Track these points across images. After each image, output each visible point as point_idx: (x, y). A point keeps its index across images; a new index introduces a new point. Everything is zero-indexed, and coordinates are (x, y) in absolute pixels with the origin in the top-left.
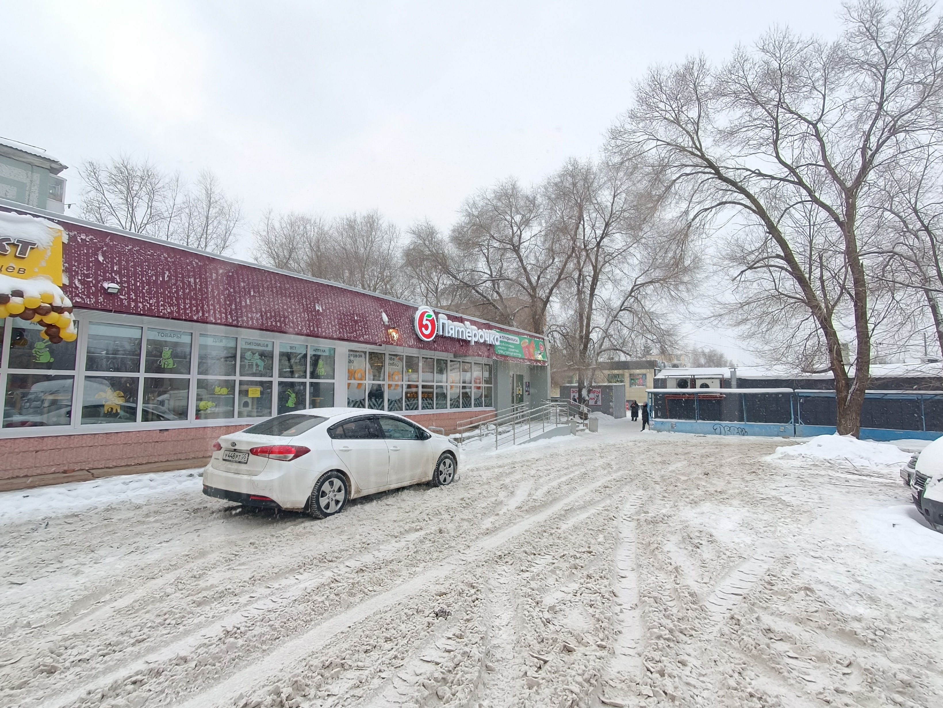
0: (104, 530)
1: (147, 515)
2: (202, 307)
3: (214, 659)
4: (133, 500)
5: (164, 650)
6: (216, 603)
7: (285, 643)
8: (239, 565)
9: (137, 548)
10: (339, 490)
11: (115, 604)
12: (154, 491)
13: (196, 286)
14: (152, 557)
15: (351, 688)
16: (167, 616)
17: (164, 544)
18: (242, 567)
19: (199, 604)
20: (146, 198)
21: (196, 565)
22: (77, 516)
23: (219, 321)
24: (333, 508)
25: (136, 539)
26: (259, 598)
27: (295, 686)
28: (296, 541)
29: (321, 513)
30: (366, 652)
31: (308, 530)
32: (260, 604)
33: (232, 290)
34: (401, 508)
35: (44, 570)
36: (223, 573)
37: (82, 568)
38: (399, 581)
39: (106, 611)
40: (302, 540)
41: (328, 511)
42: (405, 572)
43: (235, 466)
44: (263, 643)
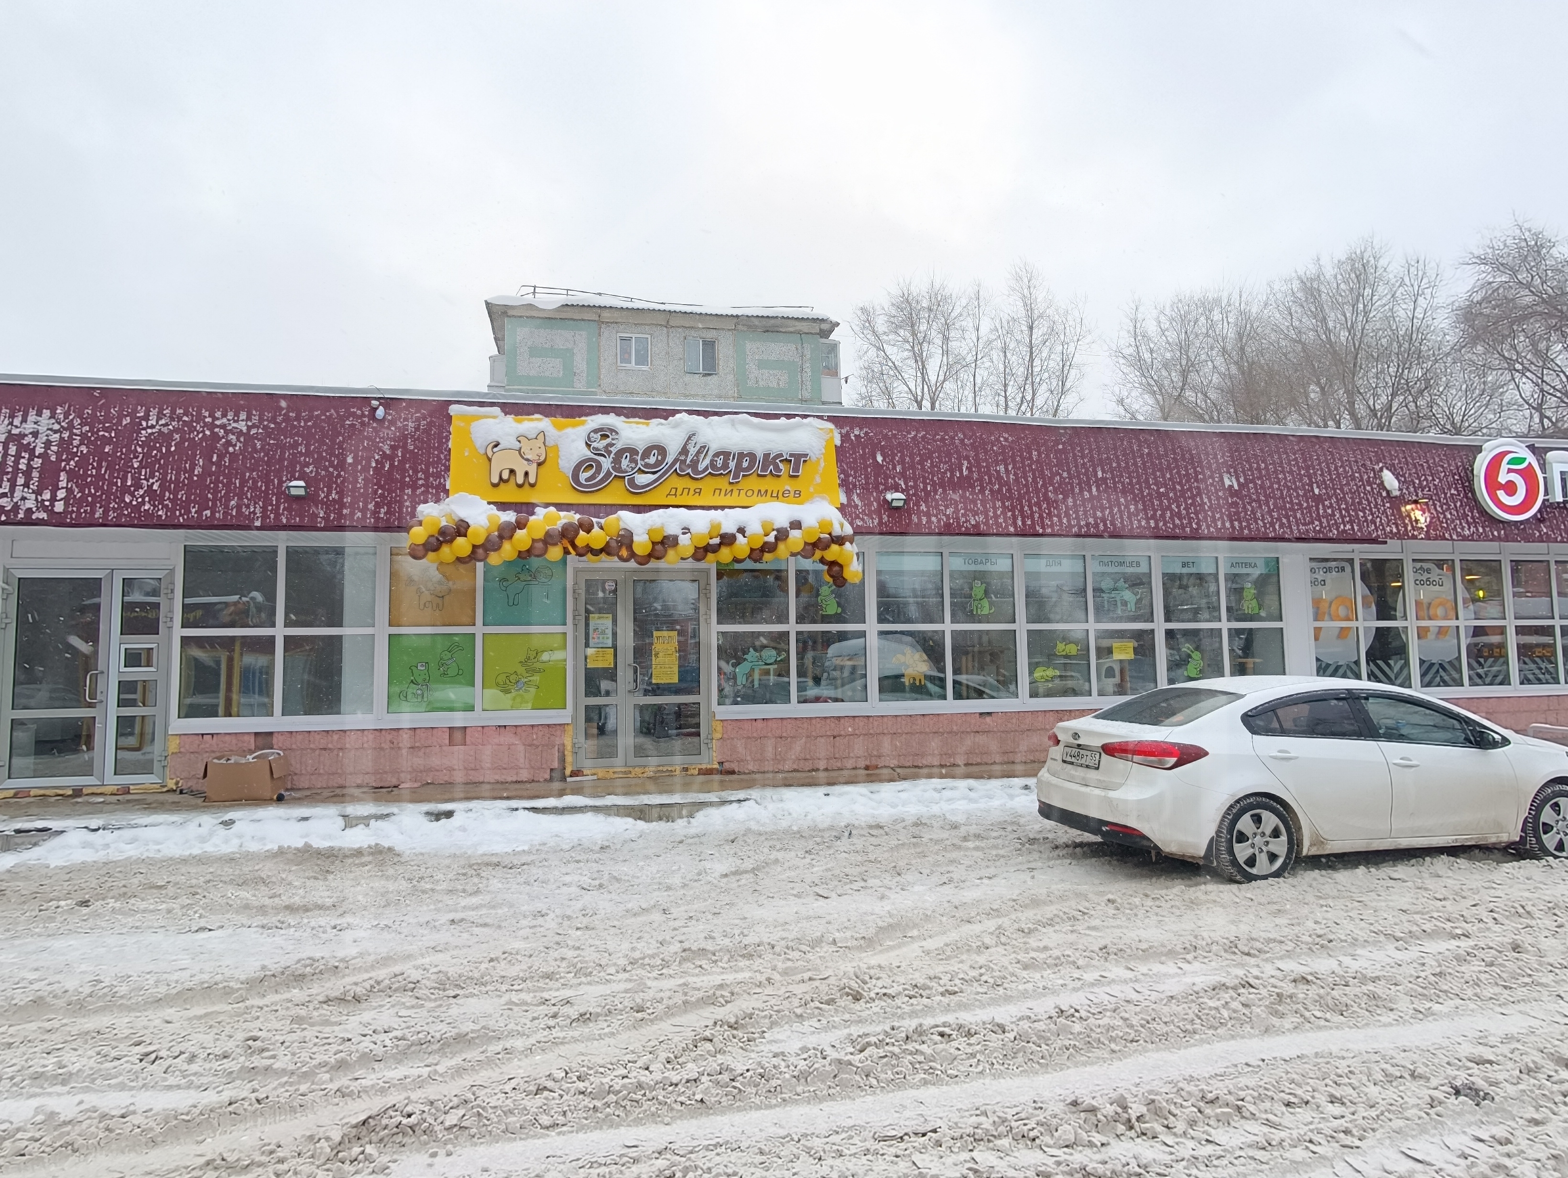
0: (913, 851)
1: (965, 839)
2: (1022, 511)
3: (1040, 1037)
4: (947, 815)
5: (978, 1011)
6: (1049, 971)
7: (1147, 1051)
8: (1089, 928)
9: (951, 880)
10: (1276, 834)
11: (924, 943)
12: (975, 806)
13: (1008, 477)
14: (969, 895)
15: (1250, 1146)
16: (983, 971)
17: (985, 881)
18: (1093, 933)
19: (1026, 967)
20: (938, 341)
21: (1027, 917)
22: (881, 827)
23: (1049, 531)
24: (1262, 866)
25: (951, 868)
26: (1113, 981)
27: (1151, 1106)
28: (1188, 912)
29: (1239, 872)
30: (1288, 1104)
31: (1213, 896)
32: (1115, 989)
33: (1065, 475)
34: (1426, 889)
35: (848, 887)
36: (1063, 935)
37: (887, 892)
38: (1387, 1018)
39: (913, 950)
40: (1198, 912)
41: (1254, 871)
42: (1404, 1004)
43: (1080, 772)
44: (1112, 1039)
